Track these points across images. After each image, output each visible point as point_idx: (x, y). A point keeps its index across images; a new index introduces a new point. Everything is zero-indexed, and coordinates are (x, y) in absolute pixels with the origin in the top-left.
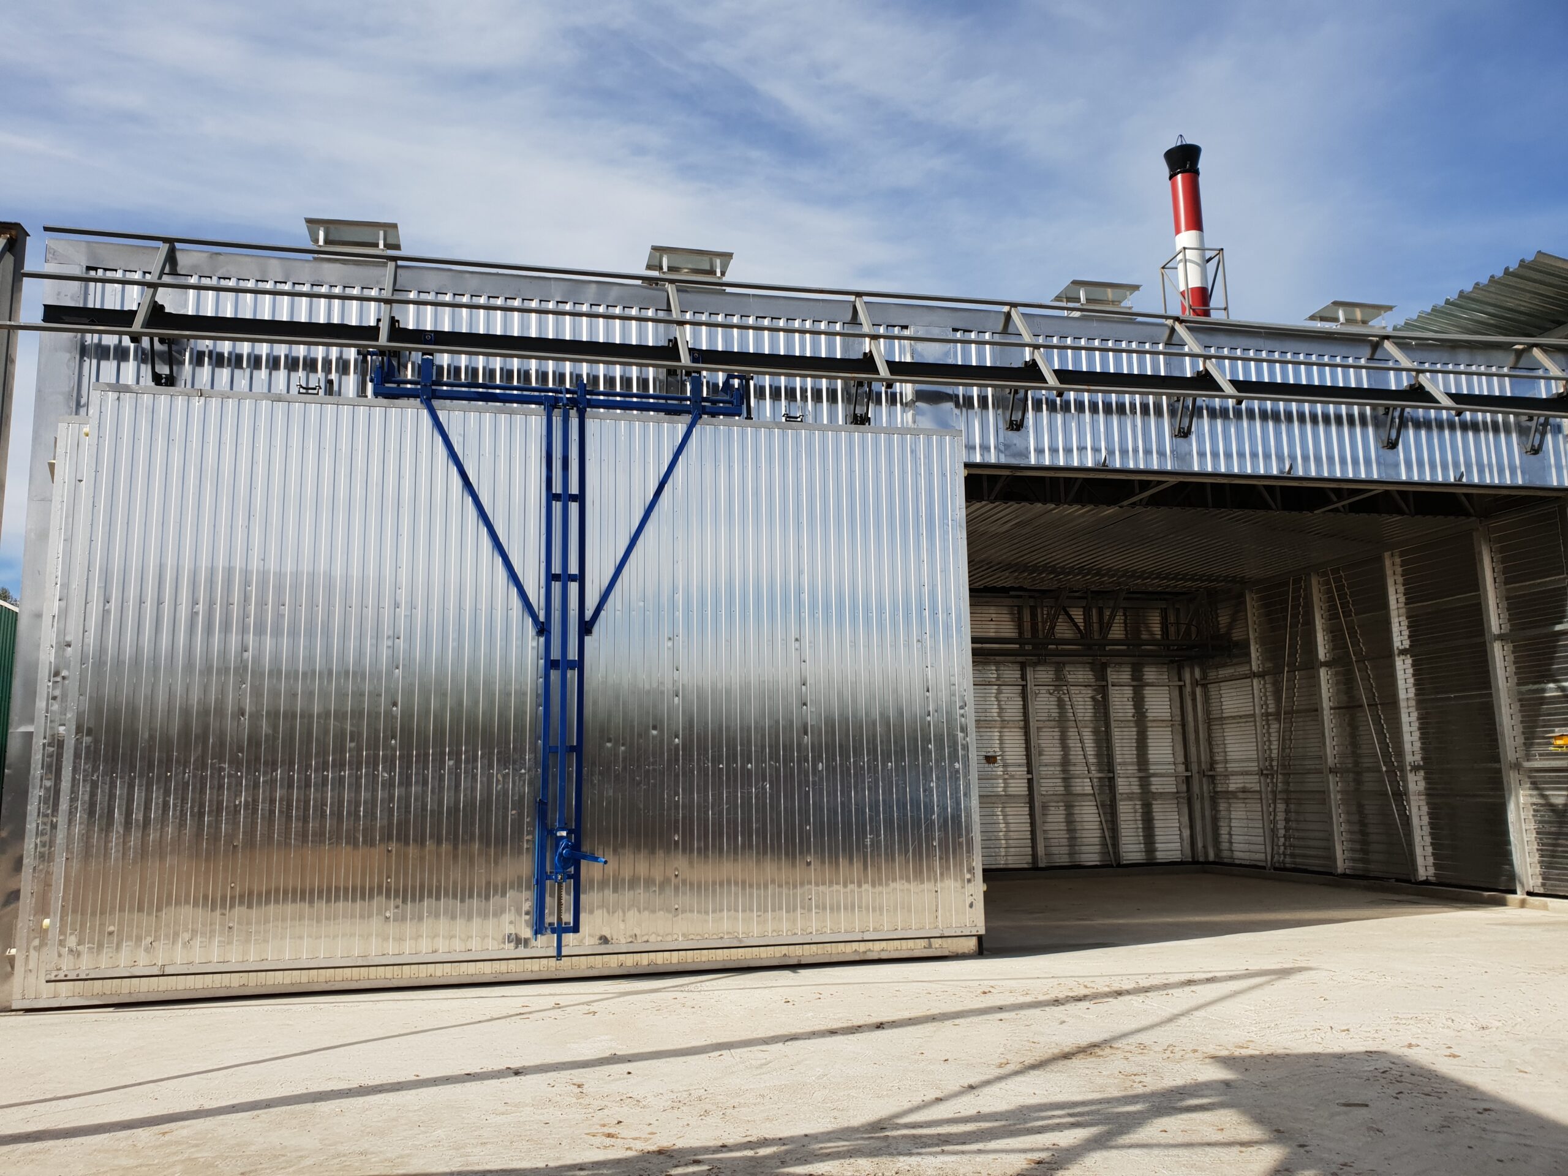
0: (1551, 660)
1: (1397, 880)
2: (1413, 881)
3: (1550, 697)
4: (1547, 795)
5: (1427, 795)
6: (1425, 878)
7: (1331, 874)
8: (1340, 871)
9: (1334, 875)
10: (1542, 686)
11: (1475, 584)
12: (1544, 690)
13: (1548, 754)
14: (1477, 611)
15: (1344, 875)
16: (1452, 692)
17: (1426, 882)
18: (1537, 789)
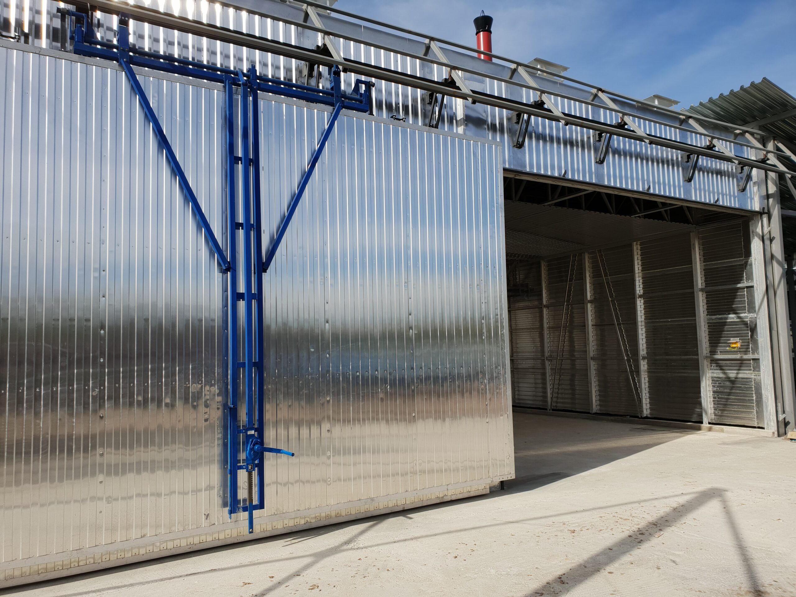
0: (732, 302)
1: (631, 416)
2: (640, 417)
3: (729, 322)
4: (726, 373)
5: (648, 372)
6: (646, 415)
7: (589, 413)
8: (594, 411)
9: (591, 414)
10: (725, 316)
11: (689, 261)
12: (727, 318)
13: (725, 352)
14: (689, 276)
15: (596, 414)
16: (669, 318)
17: (646, 418)
18: (721, 369)
